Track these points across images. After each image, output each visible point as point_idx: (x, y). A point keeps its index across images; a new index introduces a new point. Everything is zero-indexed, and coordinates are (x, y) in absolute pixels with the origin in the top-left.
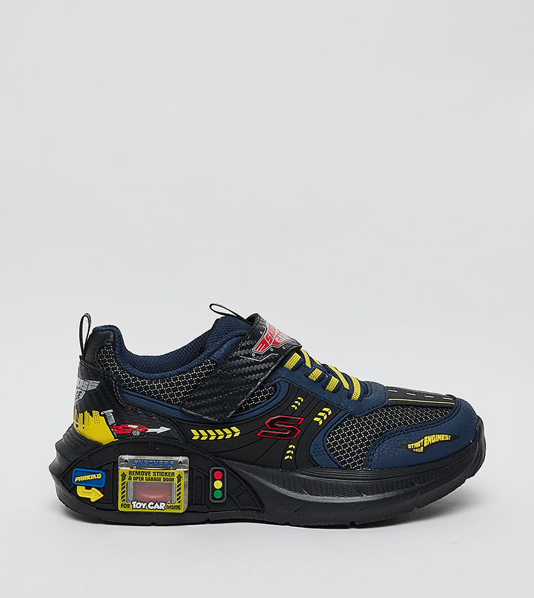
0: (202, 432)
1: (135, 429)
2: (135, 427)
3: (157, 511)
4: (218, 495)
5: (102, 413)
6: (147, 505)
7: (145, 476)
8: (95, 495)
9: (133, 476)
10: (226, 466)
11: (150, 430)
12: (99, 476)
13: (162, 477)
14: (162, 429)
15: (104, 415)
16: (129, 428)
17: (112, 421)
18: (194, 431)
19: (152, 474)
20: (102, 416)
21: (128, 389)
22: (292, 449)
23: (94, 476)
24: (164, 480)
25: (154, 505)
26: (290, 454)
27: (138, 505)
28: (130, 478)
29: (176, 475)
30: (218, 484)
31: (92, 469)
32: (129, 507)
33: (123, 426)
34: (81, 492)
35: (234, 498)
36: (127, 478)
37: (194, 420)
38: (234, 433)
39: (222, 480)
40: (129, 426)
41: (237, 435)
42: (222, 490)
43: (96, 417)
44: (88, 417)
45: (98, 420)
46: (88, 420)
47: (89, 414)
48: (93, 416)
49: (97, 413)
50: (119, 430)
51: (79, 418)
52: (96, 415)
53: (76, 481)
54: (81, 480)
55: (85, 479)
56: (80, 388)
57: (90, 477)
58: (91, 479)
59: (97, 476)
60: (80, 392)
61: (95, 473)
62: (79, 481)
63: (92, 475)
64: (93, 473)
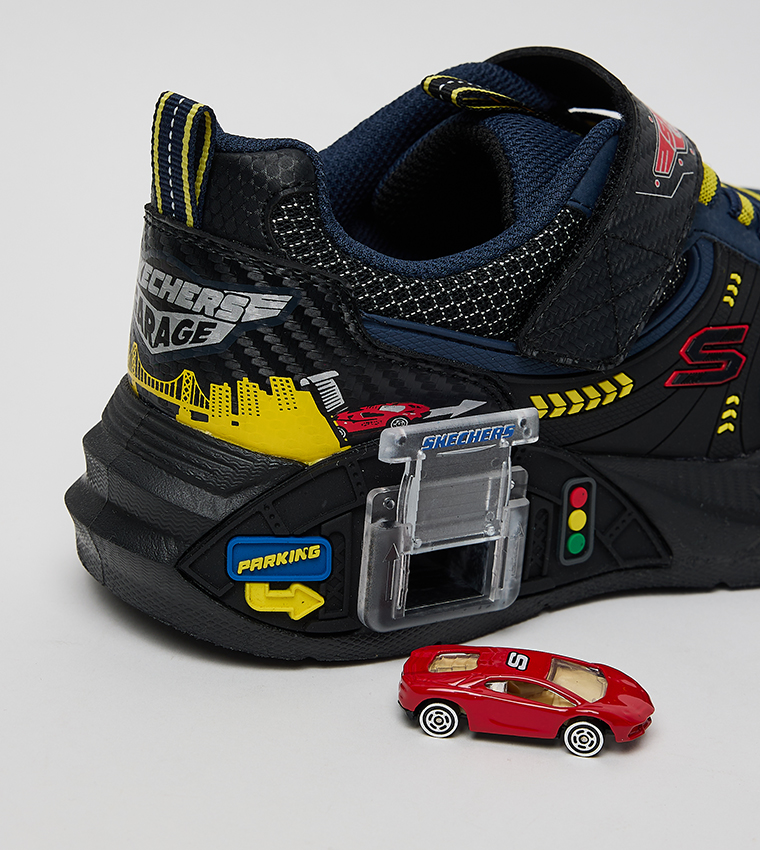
0: (555, 398)
1: (399, 415)
2: (400, 408)
4: (576, 545)
5: (304, 382)
8: (301, 602)
10: (598, 473)
11: (434, 413)
12: (315, 552)
14: (466, 406)
15: (310, 388)
16: (382, 414)
17: (336, 399)
18: (537, 400)
20: (304, 388)
21: (378, 312)
22: (732, 406)
23: (299, 554)
26: (729, 420)
30: (578, 520)
31: (289, 535)
33: (366, 410)
34: (260, 598)
35: (609, 546)
37: (541, 373)
38: (620, 389)
39: (586, 509)
40: (383, 408)
41: (626, 391)
42: (584, 531)
43: (281, 392)
44: (252, 393)
45: (290, 400)
46: (253, 402)
47: (254, 386)
48: (274, 391)
49: (287, 381)
50: (354, 422)
51: (211, 397)
52: (284, 389)
53: (240, 572)
54: (256, 568)
55: (272, 565)
56: (202, 312)
57: (287, 558)
58: (291, 561)
59: (307, 552)
60: (202, 325)
61: (301, 546)
62: (252, 569)
63: (292, 552)
64: (296, 547)
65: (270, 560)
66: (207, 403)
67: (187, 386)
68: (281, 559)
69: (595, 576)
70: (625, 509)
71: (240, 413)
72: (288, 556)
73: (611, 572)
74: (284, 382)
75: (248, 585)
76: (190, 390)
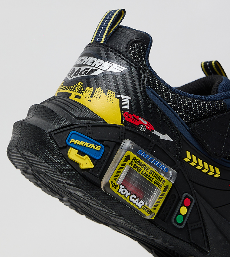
0: (194, 158)
1: (144, 125)
2: (145, 122)
3: (134, 205)
4: (180, 219)
5: (119, 96)
6: (130, 195)
7: (143, 169)
8: (86, 163)
9: (134, 163)
10: (196, 199)
11: (155, 132)
12: (98, 148)
13: (155, 179)
14: (166, 137)
15: (120, 99)
16: (139, 121)
17: (126, 107)
18: (188, 153)
19: (149, 171)
20: (118, 98)
24: (155, 182)
25: (135, 199)
27: (124, 191)
28: (131, 164)
29: (166, 184)
30: (184, 210)
31: (92, 138)
32: (115, 188)
33: (135, 116)
34: (73, 154)
35: (190, 230)
36: (129, 161)
38: (215, 173)
39: (188, 208)
40: (140, 119)
41: (217, 176)
42: (184, 216)
43: (110, 96)
44: (100, 93)
45: (111, 99)
46: (99, 95)
47: (102, 91)
48: (108, 95)
49: (113, 93)
50: (129, 117)
51: (85, 91)
52: (111, 95)
53: (70, 142)
54: (76, 143)
55: (82, 145)
56: (94, 66)
57: (88, 145)
58: (89, 147)
59: (96, 147)
60: (93, 69)
61: (95, 144)
62: (75, 143)
63: (91, 144)
64: (93, 143)
65: (82, 143)
66: (83, 92)
67: (78, 87)
68: (86, 144)
69: (180, 239)
70: (200, 221)
71: (93, 98)
72: (89, 145)
73: (187, 242)
74: (112, 93)
75: (71, 148)
76: (79, 88)
